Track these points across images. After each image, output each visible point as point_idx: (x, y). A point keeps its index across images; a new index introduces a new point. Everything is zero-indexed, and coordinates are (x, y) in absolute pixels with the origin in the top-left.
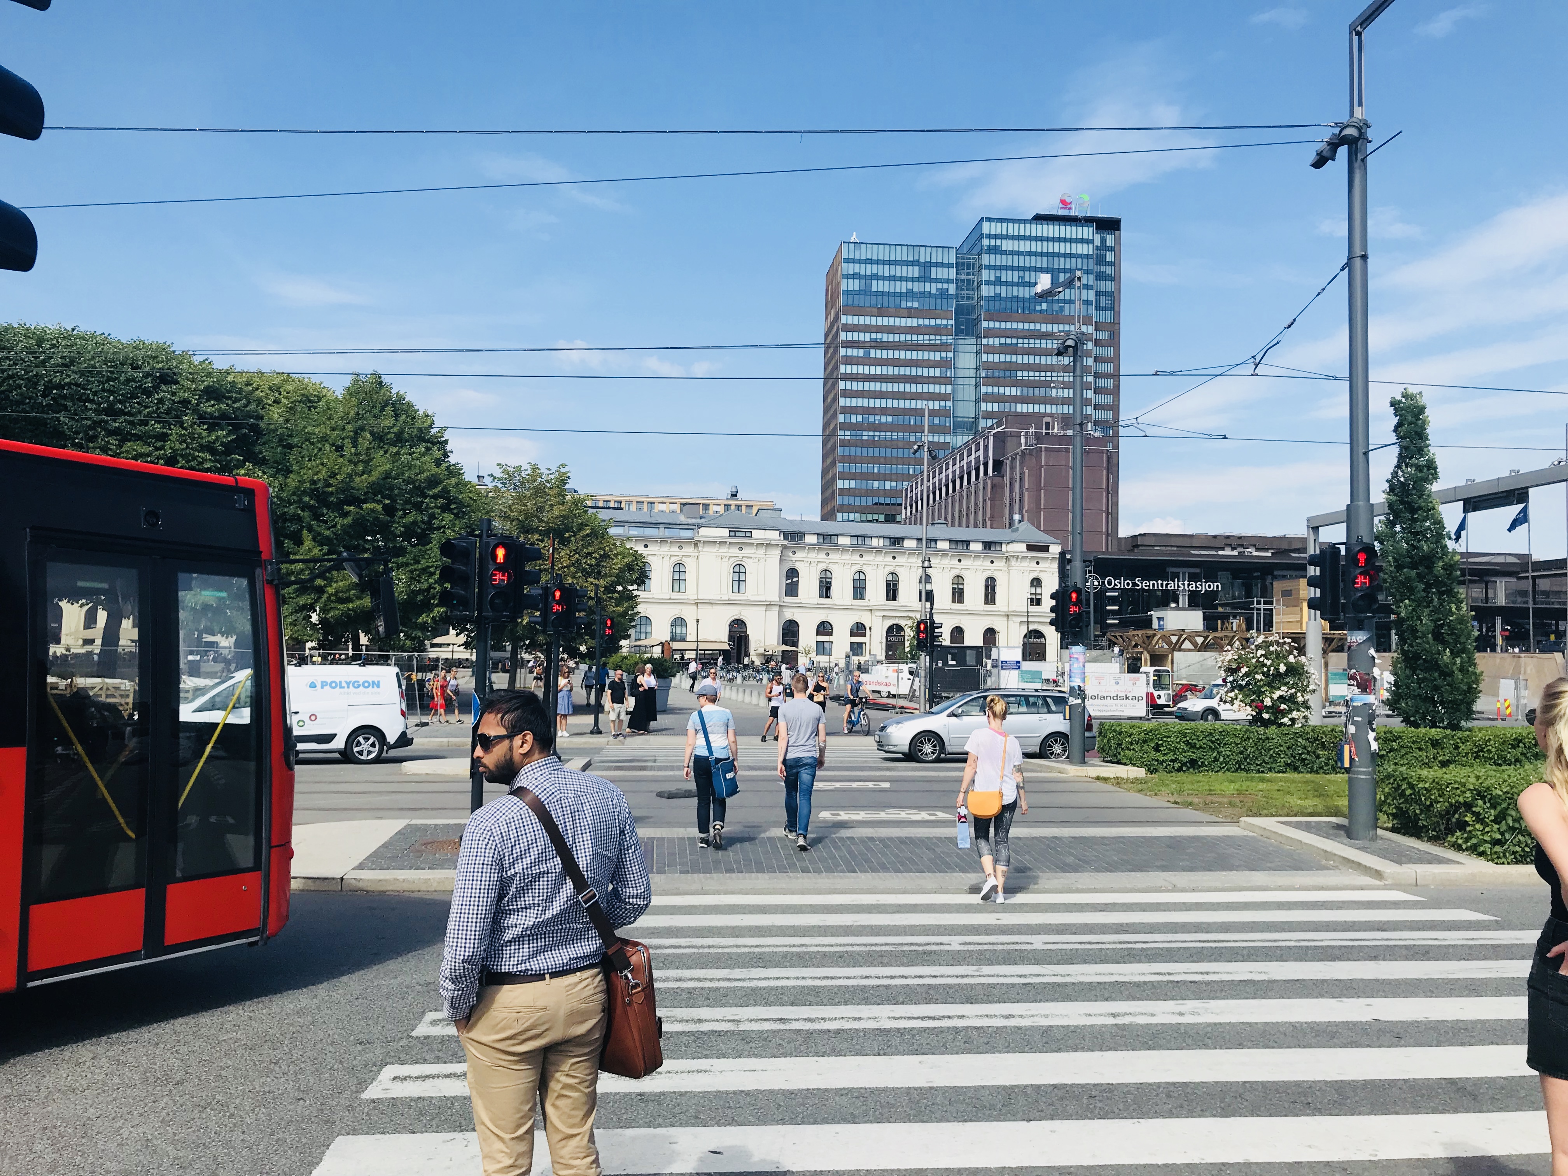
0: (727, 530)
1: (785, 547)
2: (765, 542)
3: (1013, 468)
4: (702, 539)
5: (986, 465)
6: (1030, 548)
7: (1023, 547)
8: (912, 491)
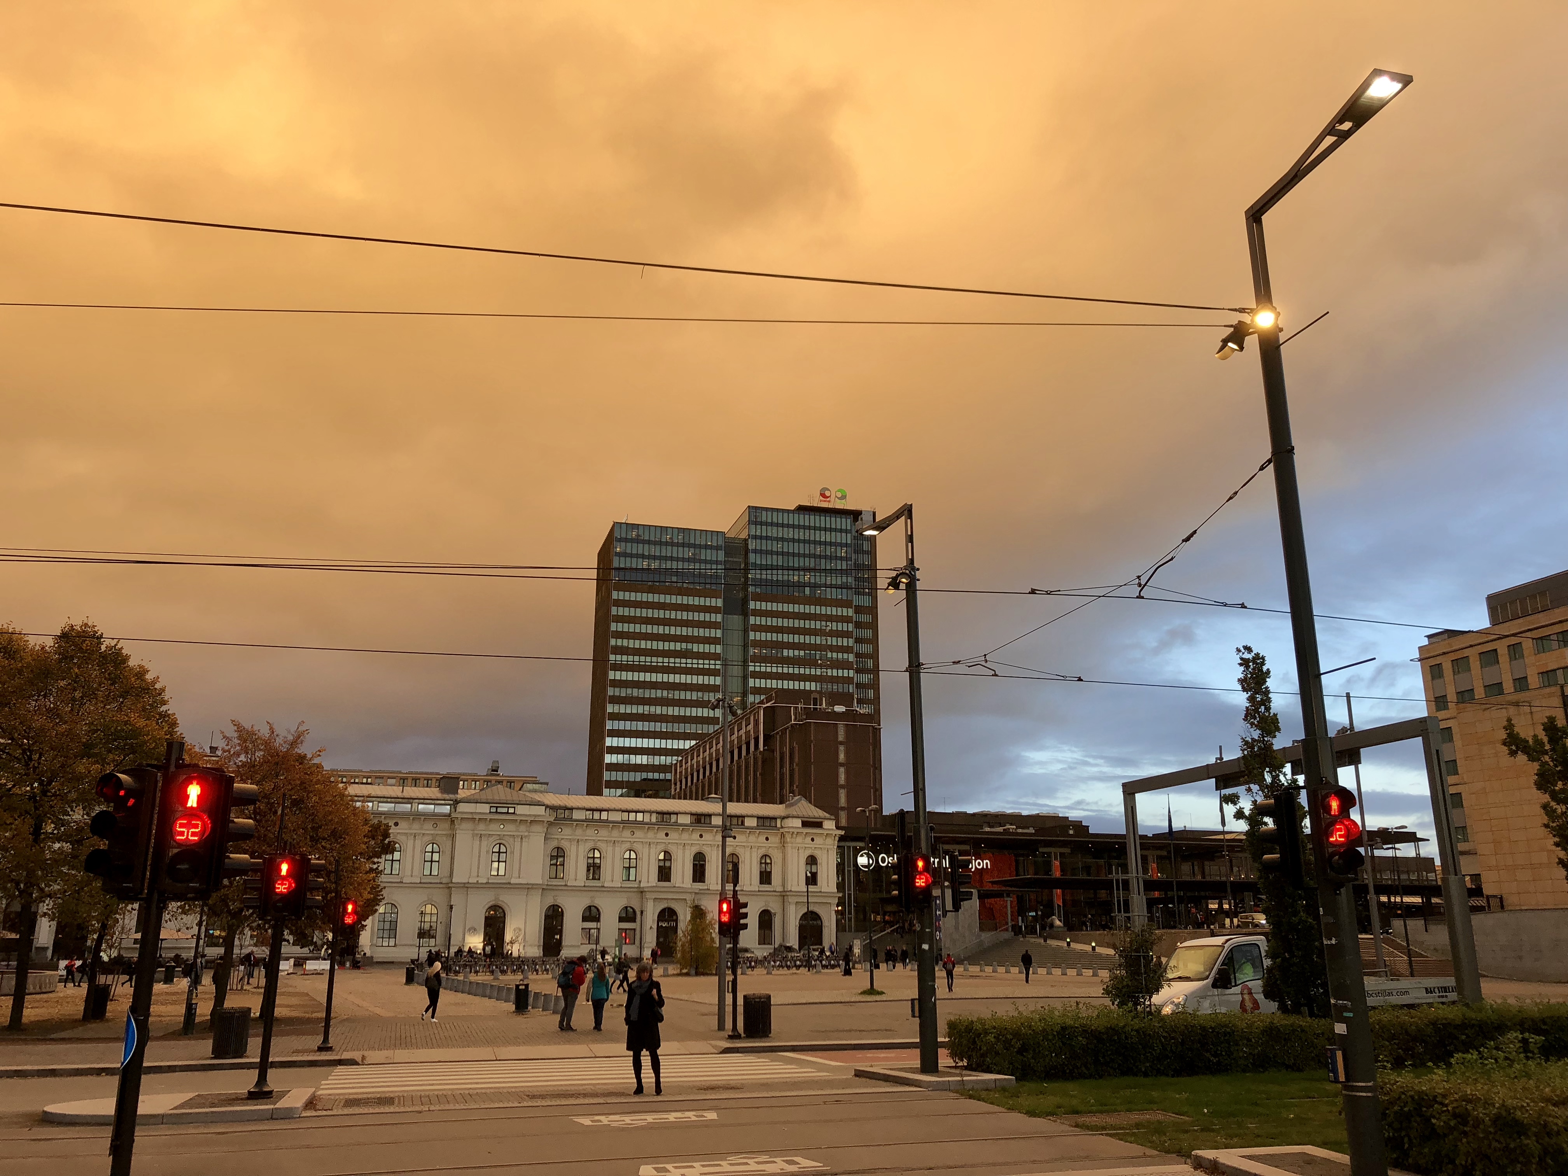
0: (488, 806)
1: (550, 824)
2: (529, 819)
3: (783, 743)
4: (459, 816)
5: (757, 740)
6: (805, 824)
7: (798, 823)
8: (681, 766)
